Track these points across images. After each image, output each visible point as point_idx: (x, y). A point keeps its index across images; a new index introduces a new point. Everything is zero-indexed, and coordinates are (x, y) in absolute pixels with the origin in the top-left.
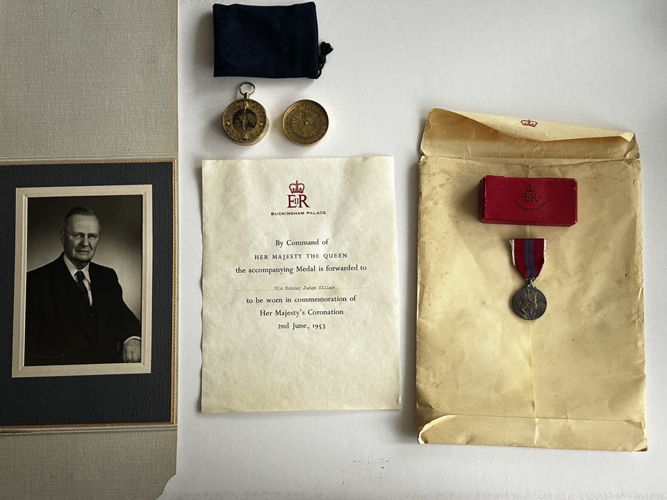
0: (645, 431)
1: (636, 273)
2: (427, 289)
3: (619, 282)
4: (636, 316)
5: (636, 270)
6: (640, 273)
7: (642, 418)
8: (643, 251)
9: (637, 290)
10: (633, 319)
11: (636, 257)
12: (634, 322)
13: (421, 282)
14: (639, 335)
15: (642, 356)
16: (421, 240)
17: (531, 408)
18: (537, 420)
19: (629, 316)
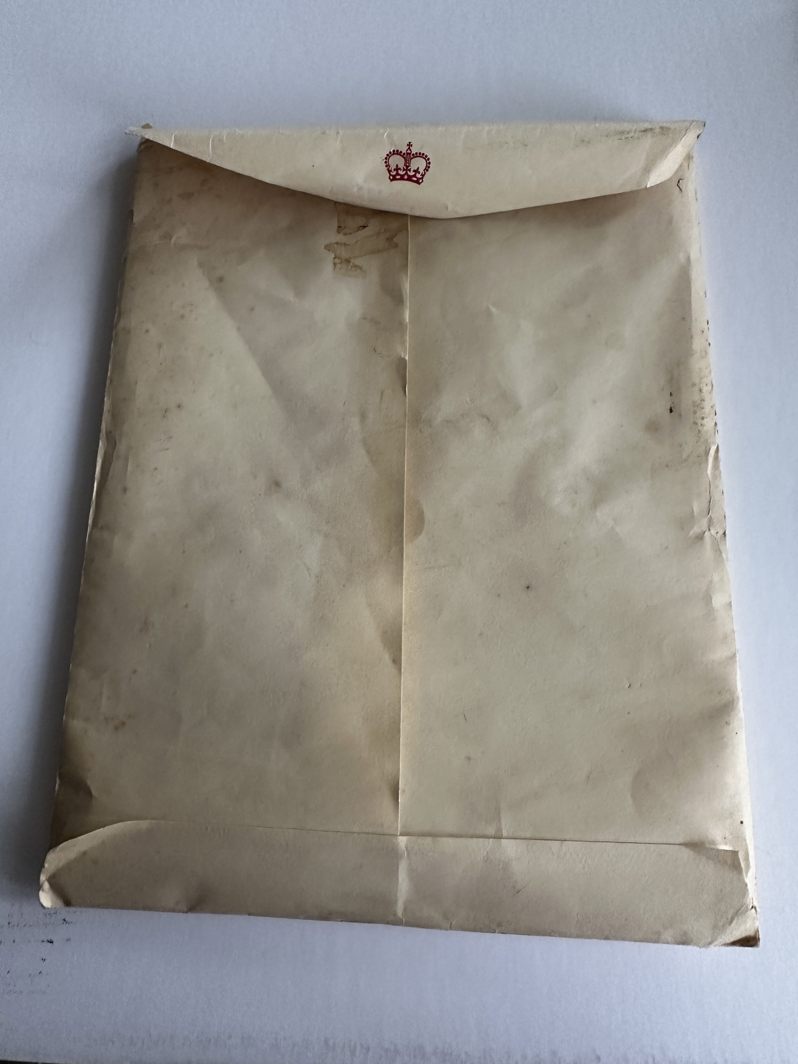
0: (750, 879)
1: (698, 406)
2: (122, 448)
3: (653, 427)
4: (704, 522)
5: (697, 398)
6: (707, 406)
7: (739, 838)
8: (712, 351)
9: (702, 449)
10: (696, 530)
11: (696, 364)
12: (700, 537)
13: (109, 434)
14: (716, 578)
15: (727, 638)
16: (122, 324)
17: (387, 801)
18: (402, 841)
19: (685, 522)
